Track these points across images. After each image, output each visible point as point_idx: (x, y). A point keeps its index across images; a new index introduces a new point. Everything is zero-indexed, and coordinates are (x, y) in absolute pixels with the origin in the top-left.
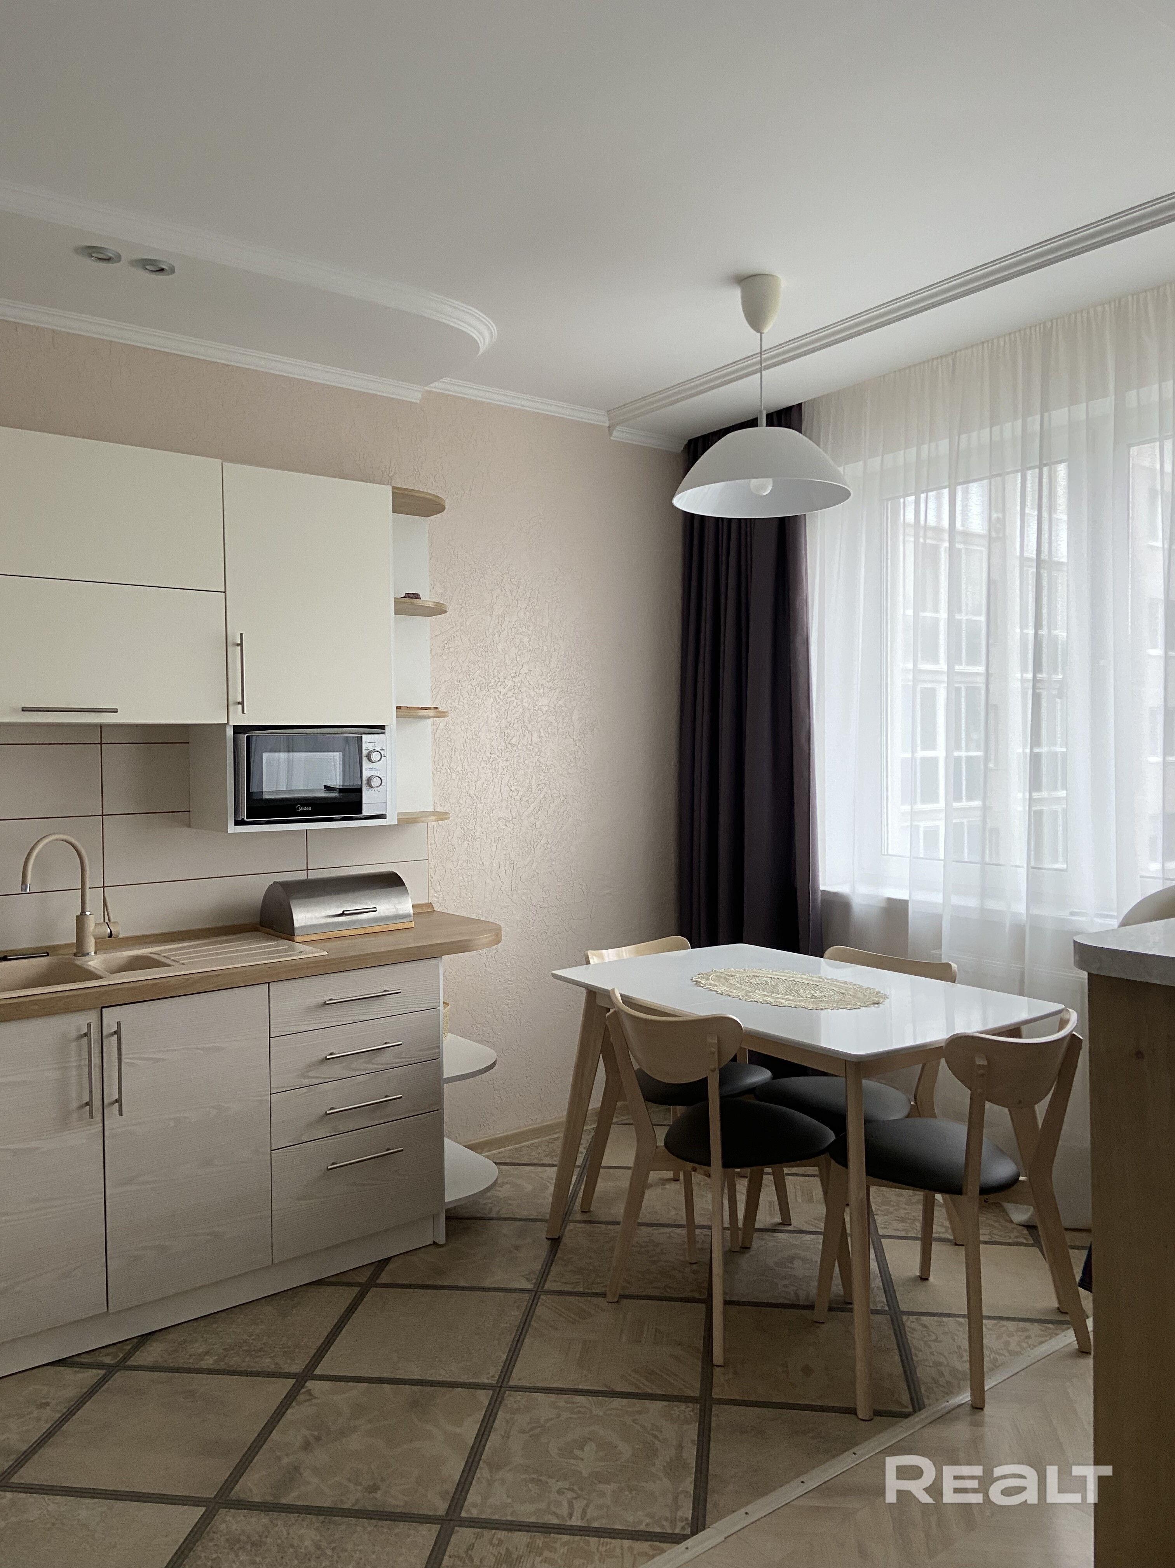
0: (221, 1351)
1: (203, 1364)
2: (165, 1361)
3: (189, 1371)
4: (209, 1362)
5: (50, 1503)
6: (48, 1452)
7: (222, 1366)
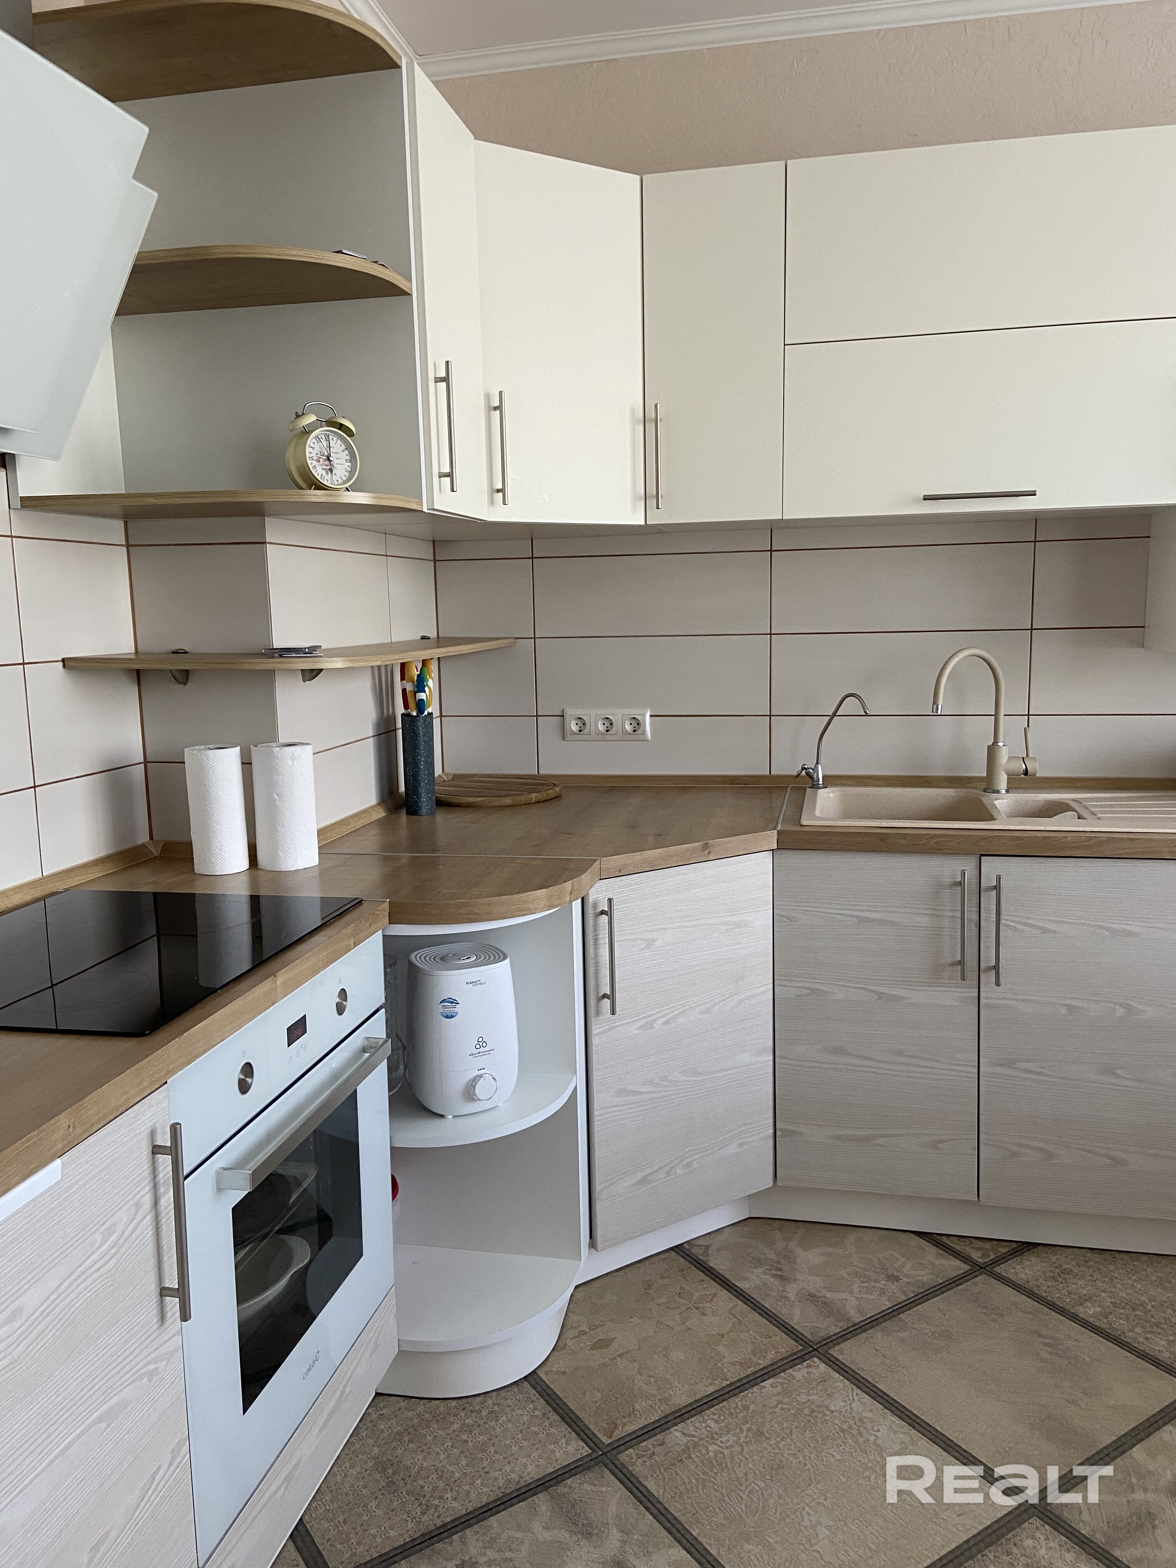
0: (1108, 1303)
1: (1080, 1311)
2: (1037, 1286)
3: (1062, 1311)
4: (1089, 1311)
5: (856, 1398)
6: (877, 1336)
7: (1103, 1324)
